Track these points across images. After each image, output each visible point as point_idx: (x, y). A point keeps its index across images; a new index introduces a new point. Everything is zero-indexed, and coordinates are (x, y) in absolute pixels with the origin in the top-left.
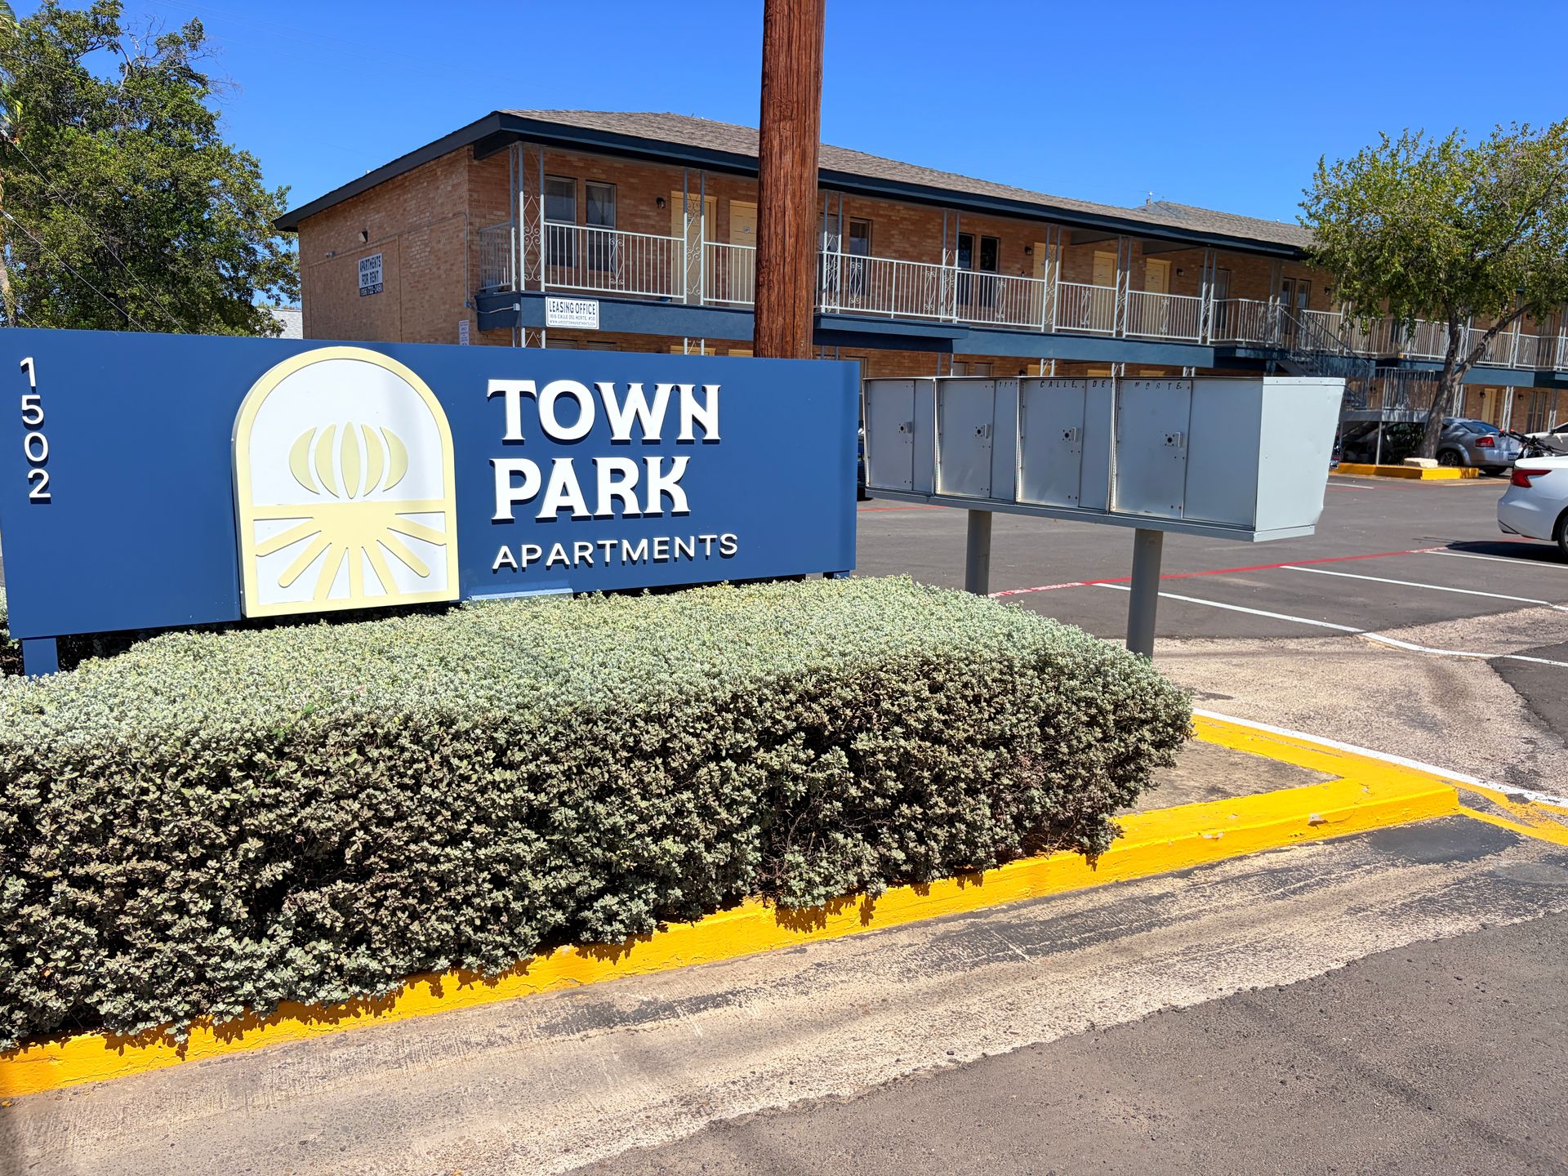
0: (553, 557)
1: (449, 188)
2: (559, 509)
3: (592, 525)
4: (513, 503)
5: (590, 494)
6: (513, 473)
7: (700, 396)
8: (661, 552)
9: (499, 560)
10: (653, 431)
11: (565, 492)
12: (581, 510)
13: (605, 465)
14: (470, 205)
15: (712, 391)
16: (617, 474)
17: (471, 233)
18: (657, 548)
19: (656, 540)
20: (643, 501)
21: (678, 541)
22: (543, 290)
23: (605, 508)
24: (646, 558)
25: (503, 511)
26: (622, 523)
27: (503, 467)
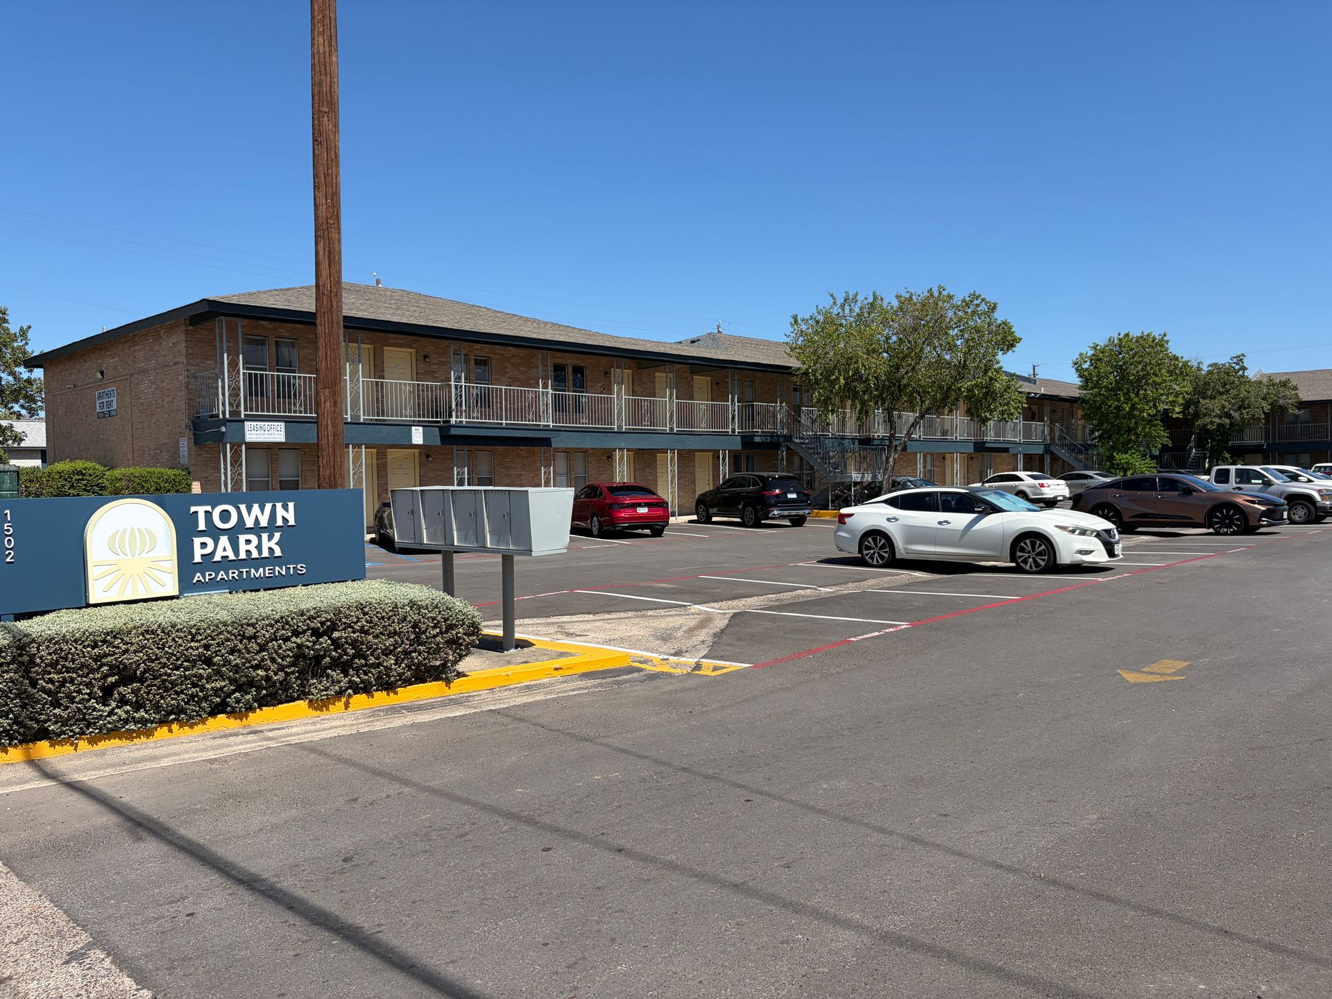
0: (220, 577)
1: (170, 345)
2: (222, 557)
3: (237, 563)
4: (202, 555)
5: (236, 550)
6: (202, 544)
7: (286, 508)
8: (269, 573)
9: (196, 579)
10: (264, 522)
11: (225, 550)
12: (232, 557)
13: (242, 538)
14: (186, 357)
15: (291, 505)
16: (248, 542)
17: (188, 377)
18: (267, 572)
19: (267, 568)
20: (260, 551)
21: (277, 568)
22: (243, 416)
23: (243, 555)
24: (262, 576)
25: (198, 559)
26: (250, 562)
27: (197, 541)
